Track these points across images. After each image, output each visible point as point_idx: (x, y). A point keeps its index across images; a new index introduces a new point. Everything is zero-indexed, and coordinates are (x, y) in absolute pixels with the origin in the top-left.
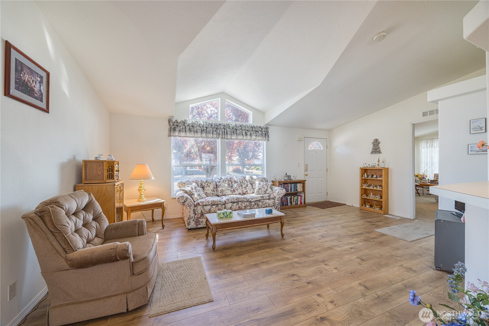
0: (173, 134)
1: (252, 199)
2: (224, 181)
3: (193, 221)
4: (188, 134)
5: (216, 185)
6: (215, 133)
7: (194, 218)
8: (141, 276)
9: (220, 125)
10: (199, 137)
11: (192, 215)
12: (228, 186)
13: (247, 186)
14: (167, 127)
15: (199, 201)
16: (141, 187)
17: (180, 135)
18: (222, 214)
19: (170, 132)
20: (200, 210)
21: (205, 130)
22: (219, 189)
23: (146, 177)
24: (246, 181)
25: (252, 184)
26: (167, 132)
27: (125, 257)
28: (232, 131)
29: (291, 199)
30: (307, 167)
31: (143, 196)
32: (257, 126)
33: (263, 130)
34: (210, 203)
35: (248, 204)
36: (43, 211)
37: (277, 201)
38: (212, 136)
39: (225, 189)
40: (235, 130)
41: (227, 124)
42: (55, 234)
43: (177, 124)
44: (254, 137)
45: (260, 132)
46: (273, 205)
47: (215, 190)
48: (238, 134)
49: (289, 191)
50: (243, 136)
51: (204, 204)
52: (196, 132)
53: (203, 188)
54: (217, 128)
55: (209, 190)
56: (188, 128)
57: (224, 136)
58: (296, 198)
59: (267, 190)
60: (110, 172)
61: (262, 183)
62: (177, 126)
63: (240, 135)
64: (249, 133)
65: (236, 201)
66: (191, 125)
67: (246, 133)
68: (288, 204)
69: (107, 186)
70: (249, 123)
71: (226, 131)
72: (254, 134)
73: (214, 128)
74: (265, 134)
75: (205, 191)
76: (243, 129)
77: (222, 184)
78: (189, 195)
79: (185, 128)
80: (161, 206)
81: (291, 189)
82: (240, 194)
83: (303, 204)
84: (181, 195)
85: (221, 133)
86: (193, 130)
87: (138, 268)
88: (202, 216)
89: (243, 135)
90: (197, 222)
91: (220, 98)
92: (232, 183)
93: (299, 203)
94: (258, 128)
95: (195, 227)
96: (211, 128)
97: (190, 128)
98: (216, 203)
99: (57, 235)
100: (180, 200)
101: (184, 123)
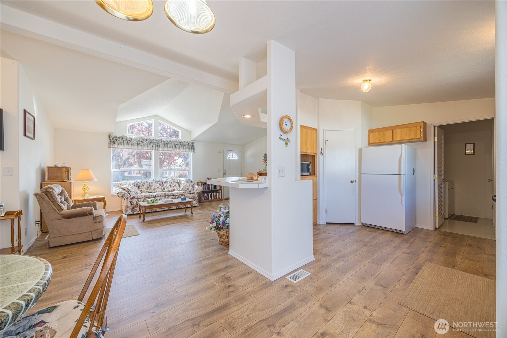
0: (113, 146)
1: (176, 194)
2: (156, 182)
3: (130, 209)
4: (126, 146)
5: (150, 185)
6: (149, 146)
7: (130, 207)
8: (99, 223)
9: (154, 140)
10: (136, 149)
11: (129, 205)
12: (159, 185)
13: (175, 185)
14: (108, 140)
15: (135, 196)
16: (85, 187)
17: (118, 147)
18: (150, 201)
19: (110, 145)
20: (135, 202)
21: (140, 144)
22: (152, 188)
23: (90, 179)
24: (174, 182)
25: (179, 184)
26: (107, 145)
27: (91, 214)
28: (164, 145)
29: (211, 195)
30: (225, 172)
31: (87, 193)
32: (184, 142)
33: (190, 144)
34: (143, 197)
35: (173, 197)
36: (47, 192)
37: (196, 195)
38: (146, 148)
39: (157, 188)
40: (166, 144)
41: (159, 139)
42: (53, 202)
43: (116, 139)
44: (182, 150)
45: (187, 146)
46: (192, 198)
47: (149, 189)
48: (169, 147)
49: (210, 189)
50: (173, 149)
51: (139, 197)
52: (133, 145)
53: (139, 187)
54: (151, 142)
55: (143, 188)
56: (125, 142)
57: (157, 148)
58: (215, 194)
59: (189, 188)
60: (67, 175)
61: (186, 183)
62: (116, 140)
63: (171, 148)
64: (177, 147)
65: (164, 195)
66: (128, 140)
67: (175, 146)
68: (209, 199)
69: (65, 183)
70: (179, 139)
71: (158, 145)
72: (182, 147)
73: (149, 142)
74: (191, 147)
75: (140, 189)
76: (173, 143)
77: (155, 184)
78: (126, 191)
79: (124, 142)
80: (103, 200)
81: (212, 188)
82: (169, 191)
83: (220, 198)
84: (120, 191)
85: (154, 146)
86: (130, 143)
87: (98, 220)
88: (137, 206)
89: (173, 147)
90: (133, 210)
91: (154, 120)
92: (163, 183)
93: (217, 198)
94: (186, 143)
95: (131, 214)
96: (146, 142)
97: (127, 142)
98: (148, 197)
99: (54, 203)
100: (119, 194)
101: (123, 138)
